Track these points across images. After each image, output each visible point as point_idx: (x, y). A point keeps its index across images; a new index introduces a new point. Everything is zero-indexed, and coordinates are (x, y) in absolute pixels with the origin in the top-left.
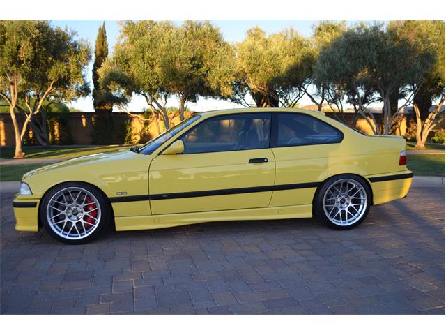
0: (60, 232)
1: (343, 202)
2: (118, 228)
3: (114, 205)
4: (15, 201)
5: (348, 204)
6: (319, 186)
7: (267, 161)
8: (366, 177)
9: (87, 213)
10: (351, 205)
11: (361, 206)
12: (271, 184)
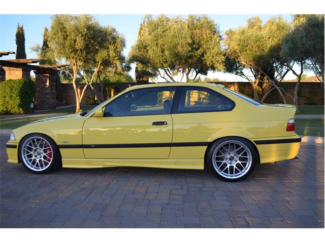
0: (29, 165)
1: (231, 159)
2: (64, 166)
3: (61, 150)
4: (8, 143)
5: (236, 161)
6: (210, 145)
7: (166, 124)
8: (252, 140)
9: (45, 154)
10: (239, 162)
11: (248, 164)
12: (170, 141)
